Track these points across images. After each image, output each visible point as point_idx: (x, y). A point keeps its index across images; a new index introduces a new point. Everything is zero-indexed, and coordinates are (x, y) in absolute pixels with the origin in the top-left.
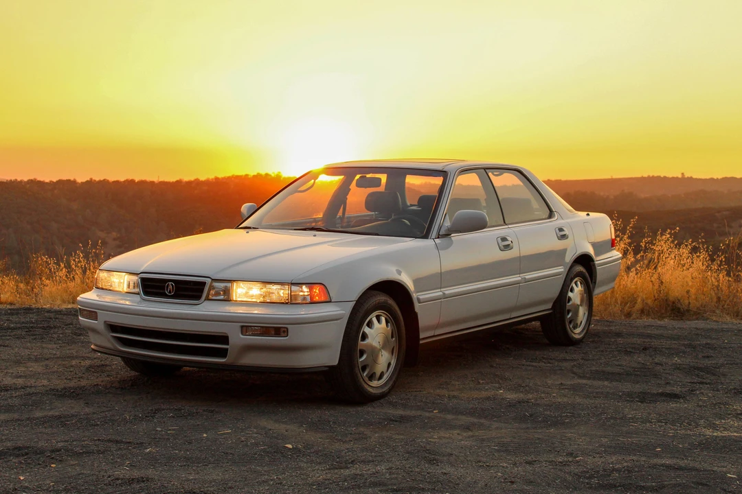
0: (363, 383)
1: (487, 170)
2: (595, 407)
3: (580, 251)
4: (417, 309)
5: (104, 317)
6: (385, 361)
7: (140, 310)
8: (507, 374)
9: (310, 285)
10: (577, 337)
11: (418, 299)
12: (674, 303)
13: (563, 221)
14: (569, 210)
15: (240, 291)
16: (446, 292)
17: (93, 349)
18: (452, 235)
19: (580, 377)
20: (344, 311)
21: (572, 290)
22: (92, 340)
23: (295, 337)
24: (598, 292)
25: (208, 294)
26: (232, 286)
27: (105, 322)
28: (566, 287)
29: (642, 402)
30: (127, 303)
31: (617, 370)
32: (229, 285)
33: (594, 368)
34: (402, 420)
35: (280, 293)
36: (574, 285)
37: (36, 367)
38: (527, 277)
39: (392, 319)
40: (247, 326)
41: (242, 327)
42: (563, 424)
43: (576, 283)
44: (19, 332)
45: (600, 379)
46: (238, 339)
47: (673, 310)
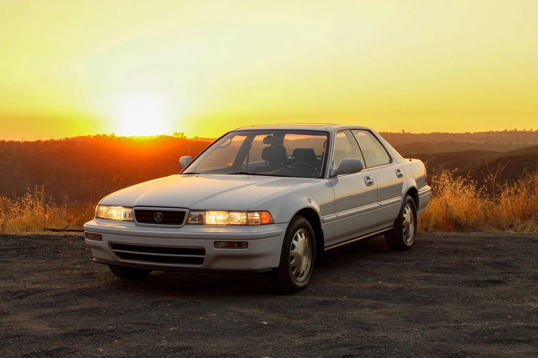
0: (292, 277)
1: (354, 132)
2: (450, 291)
3: (410, 186)
4: (323, 228)
5: (107, 238)
6: (306, 263)
7: (132, 232)
8: (375, 271)
9: (260, 212)
10: (409, 244)
11: (323, 220)
12: (456, 220)
13: (398, 165)
14: (400, 157)
15: (212, 218)
16: (338, 215)
17: (94, 261)
18: (338, 176)
19: (424, 272)
20: (281, 229)
21: (405, 213)
22: (94, 255)
23: (252, 249)
24: (418, 213)
25: (188, 219)
26: (205, 214)
27: (109, 242)
28: (402, 211)
29: (477, 287)
30: (123, 227)
31: (447, 266)
32: (202, 213)
33: (431, 265)
34: (326, 303)
35: (240, 218)
36: (406, 209)
37: (41, 276)
38: (382, 204)
39: (308, 235)
40: (218, 241)
41: (215, 242)
42: (436, 302)
43: (407, 208)
44: (12, 252)
45: (438, 273)
46: (211, 250)
47: (456, 225)
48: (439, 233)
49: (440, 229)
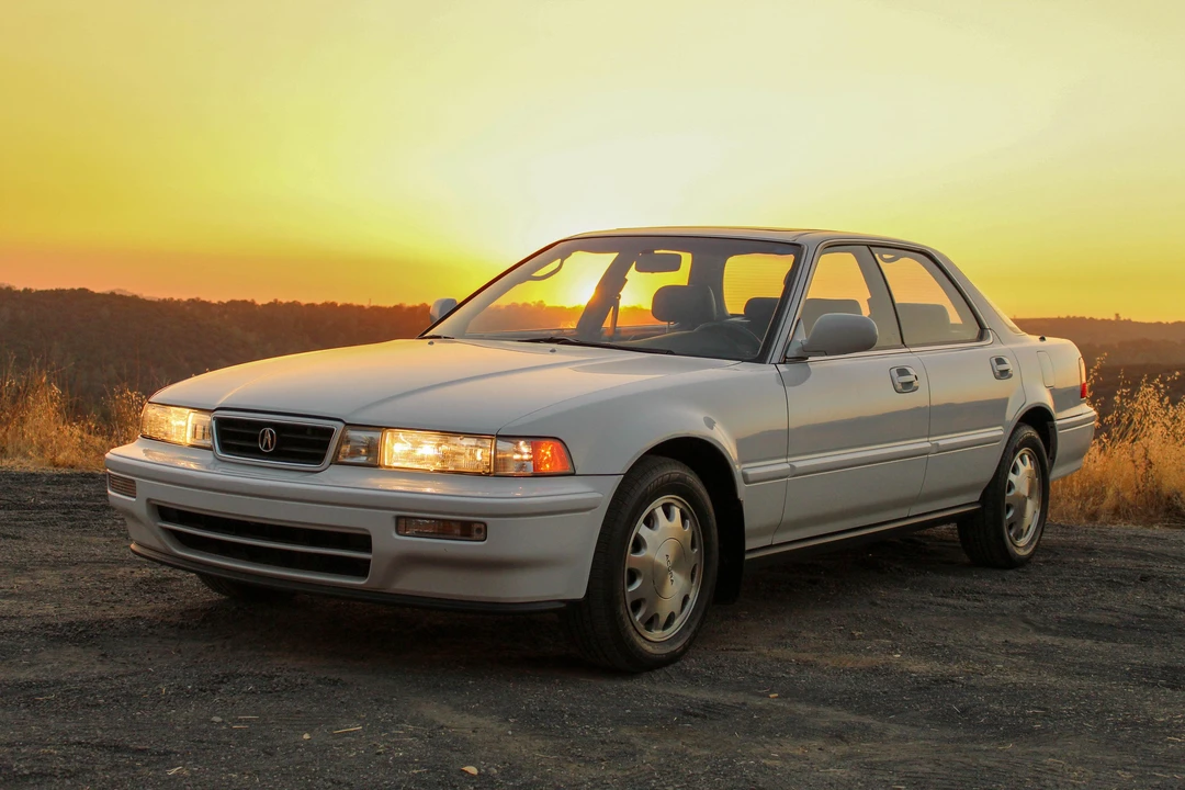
0: (634, 634)
1: (873, 249)
2: (1087, 696)
3: (1031, 402)
4: (741, 495)
5: (146, 489)
6: (677, 591)
7: (210, 480)
8: (904, 621)
9: (534, 440)
10: (1022, 553)
11: (745, 476)
12: (1169, 498)
13: (1003, 347)
14: (1011, 328)
15: (400, 449)
16: (797, 465)
17: (133, 551)
18: (810, 359)
19: (1039, 630)
20: (599, 494)
21: (1015, 470)
22: (132, 535)
23: (501, 542)
24: (1056, 473)
25: (337, 452)
26: (383, 438)
27: (148, 500)
28: (1005, 466)
29: (1173, 688)
30: (191, 466)
31: (1106, 618)
32: (375, 435)
33: (1062, 614)
34: (708, 712)
35: (478, 454)
36: (1019, 462)
37: (51, 579)
38: (941, 443)
39: (693, 512)
40: (408, 518)
41: (398, 518)
42: (1030, 732)
43: (1022, 458)
45: (1076, 636)
46: (388, 542)
47: (1168, 510)
48: (1122, 528)
49: (1126, 518)
